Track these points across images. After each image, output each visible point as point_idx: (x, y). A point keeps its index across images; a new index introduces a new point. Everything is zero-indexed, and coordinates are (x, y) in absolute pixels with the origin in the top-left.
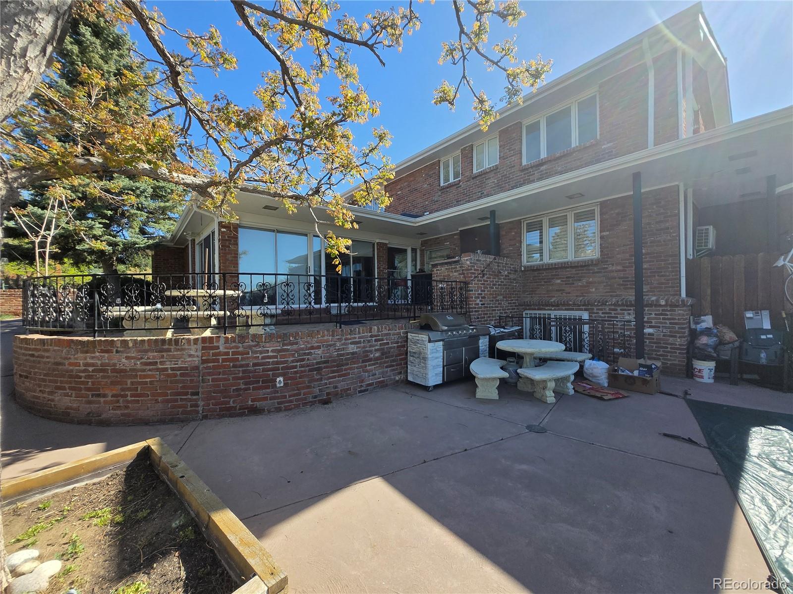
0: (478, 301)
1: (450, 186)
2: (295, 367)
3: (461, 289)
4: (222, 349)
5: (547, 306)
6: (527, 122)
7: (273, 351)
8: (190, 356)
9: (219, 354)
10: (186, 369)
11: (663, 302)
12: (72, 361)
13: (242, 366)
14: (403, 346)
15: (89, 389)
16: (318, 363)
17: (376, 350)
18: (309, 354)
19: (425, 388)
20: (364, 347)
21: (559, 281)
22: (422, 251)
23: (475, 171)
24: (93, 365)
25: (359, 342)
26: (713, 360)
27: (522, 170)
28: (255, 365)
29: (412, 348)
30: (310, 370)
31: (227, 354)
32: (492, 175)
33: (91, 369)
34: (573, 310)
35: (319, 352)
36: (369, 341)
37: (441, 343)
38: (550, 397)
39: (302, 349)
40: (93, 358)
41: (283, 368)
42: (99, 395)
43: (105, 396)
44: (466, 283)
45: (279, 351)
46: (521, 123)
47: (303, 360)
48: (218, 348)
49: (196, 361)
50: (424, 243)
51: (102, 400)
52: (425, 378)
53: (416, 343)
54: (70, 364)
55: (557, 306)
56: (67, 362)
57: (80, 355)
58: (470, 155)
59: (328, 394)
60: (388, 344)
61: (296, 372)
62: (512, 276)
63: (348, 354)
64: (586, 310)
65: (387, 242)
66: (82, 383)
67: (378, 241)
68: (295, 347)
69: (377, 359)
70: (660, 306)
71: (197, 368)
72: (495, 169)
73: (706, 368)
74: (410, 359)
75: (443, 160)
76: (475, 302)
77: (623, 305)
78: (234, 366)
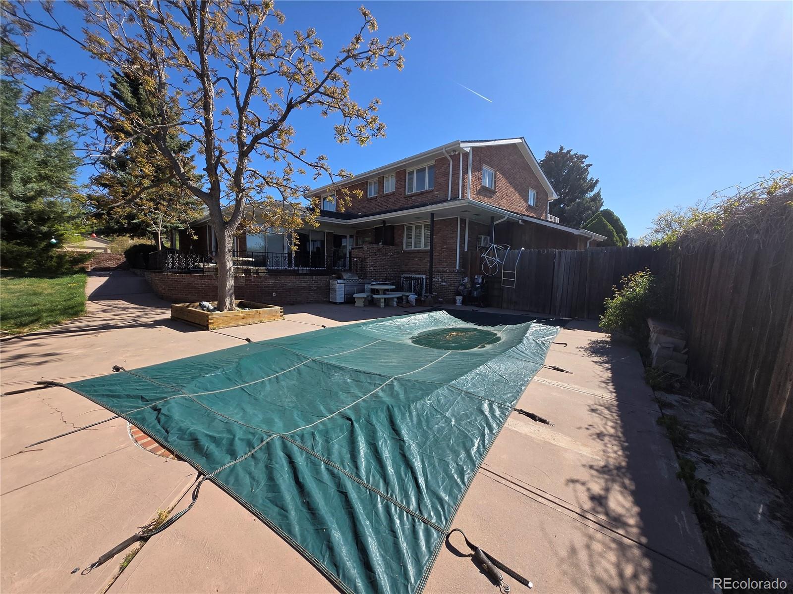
0: (372, 268)
1: (372, 199)
2: (280, 289)
3: (362, 261)
4: (253, 280)
5: (411, 272)
6: (408, 170)
7: (272, 282)
8: (241, 282)
9: (252, 282)
10: (239, 287)
11: (448, 271)
12: (196, 283)
13: (260, 287)
14: (328, 286)
15: (203, 293)
16: (289, 289)
17: (315, 286)
18: (285, 285)
19: (336, 303)
20: (309, 284)
21: (417, 259)
22: (356, 237)
23: (384, 193)
24: (204, 284)
25: (307, 282)
26: (461, 296)
27: (405, 197)
28: (265, 287)
29: (332, 287)
30: (286, 291)
31: (255, 282)
32: (391, 197)
33: (204, 286)
34: (420, 274)
35: (290, 284)
36: (311, 282)
37: (343, 285)
38: (382, 305)
39: (283, 283)
40: (204, 282)
41: (276, 289)
42: (207, 295)
43: (209, 296)
44: (365, 259)
45: (273, 283)
46: (406, 170)
47: (283, 287)
48: (251, 280)
49: (244, 284)
50: (358, 232)
51: (208, 297)
52: (336, 299)
53: (333, 284)
54: (195, 284)
55: (415, 272)
56: (193, 283)
57: (199, 280)
58: (382, 182)
59: (293, 301)
60: (320, 284)
61: (281, 291)
62: (395, 256)
63: (302, 286)
64: (425, 274)
65: (333, 231)
66: (201, 291)
67: (327, 231)
68: (280, 281)
69: (315, 290)
70: (447, 272)
71: (244, 287)
72: (393, 194)
73: (459, 299)
74: (331, 291)
75: (369, 181)
76: (370, 268)
77: (437, 272)
78: (258, 287)
